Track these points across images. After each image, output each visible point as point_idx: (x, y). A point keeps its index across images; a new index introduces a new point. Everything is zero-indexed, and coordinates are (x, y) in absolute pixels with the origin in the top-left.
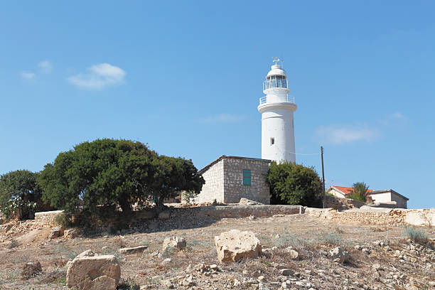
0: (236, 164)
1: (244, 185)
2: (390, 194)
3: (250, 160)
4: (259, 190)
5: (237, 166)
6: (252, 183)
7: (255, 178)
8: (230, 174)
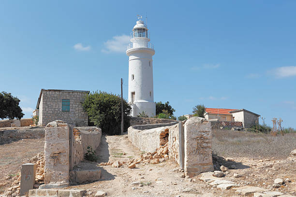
0: (56, 95)
1: (63, 111)
2: (243, 112)
3: (69, 92)
4: (77, 115)
5: (56, 97)
6: (71, 110)
7: (75, 106)
8: (48, 103)
